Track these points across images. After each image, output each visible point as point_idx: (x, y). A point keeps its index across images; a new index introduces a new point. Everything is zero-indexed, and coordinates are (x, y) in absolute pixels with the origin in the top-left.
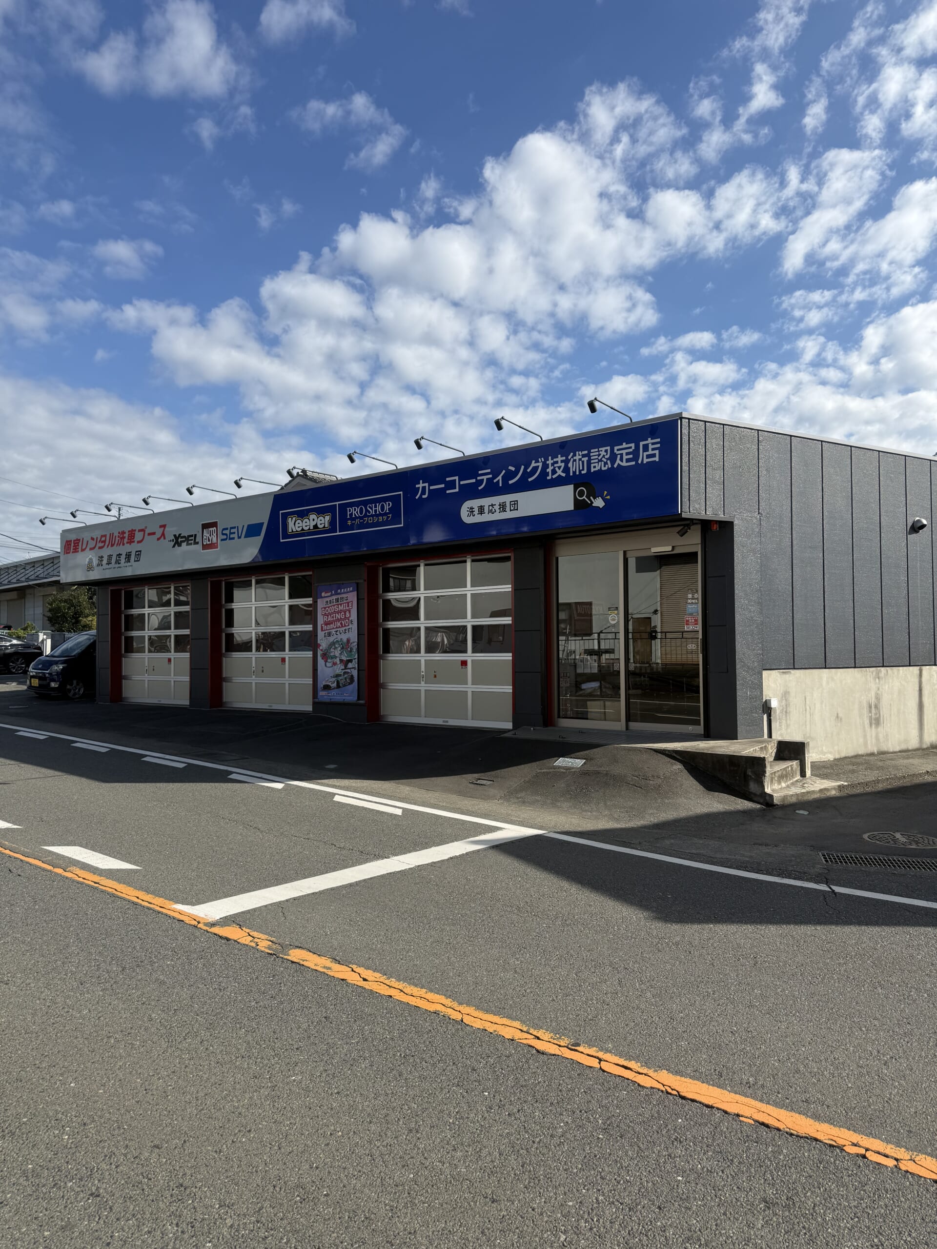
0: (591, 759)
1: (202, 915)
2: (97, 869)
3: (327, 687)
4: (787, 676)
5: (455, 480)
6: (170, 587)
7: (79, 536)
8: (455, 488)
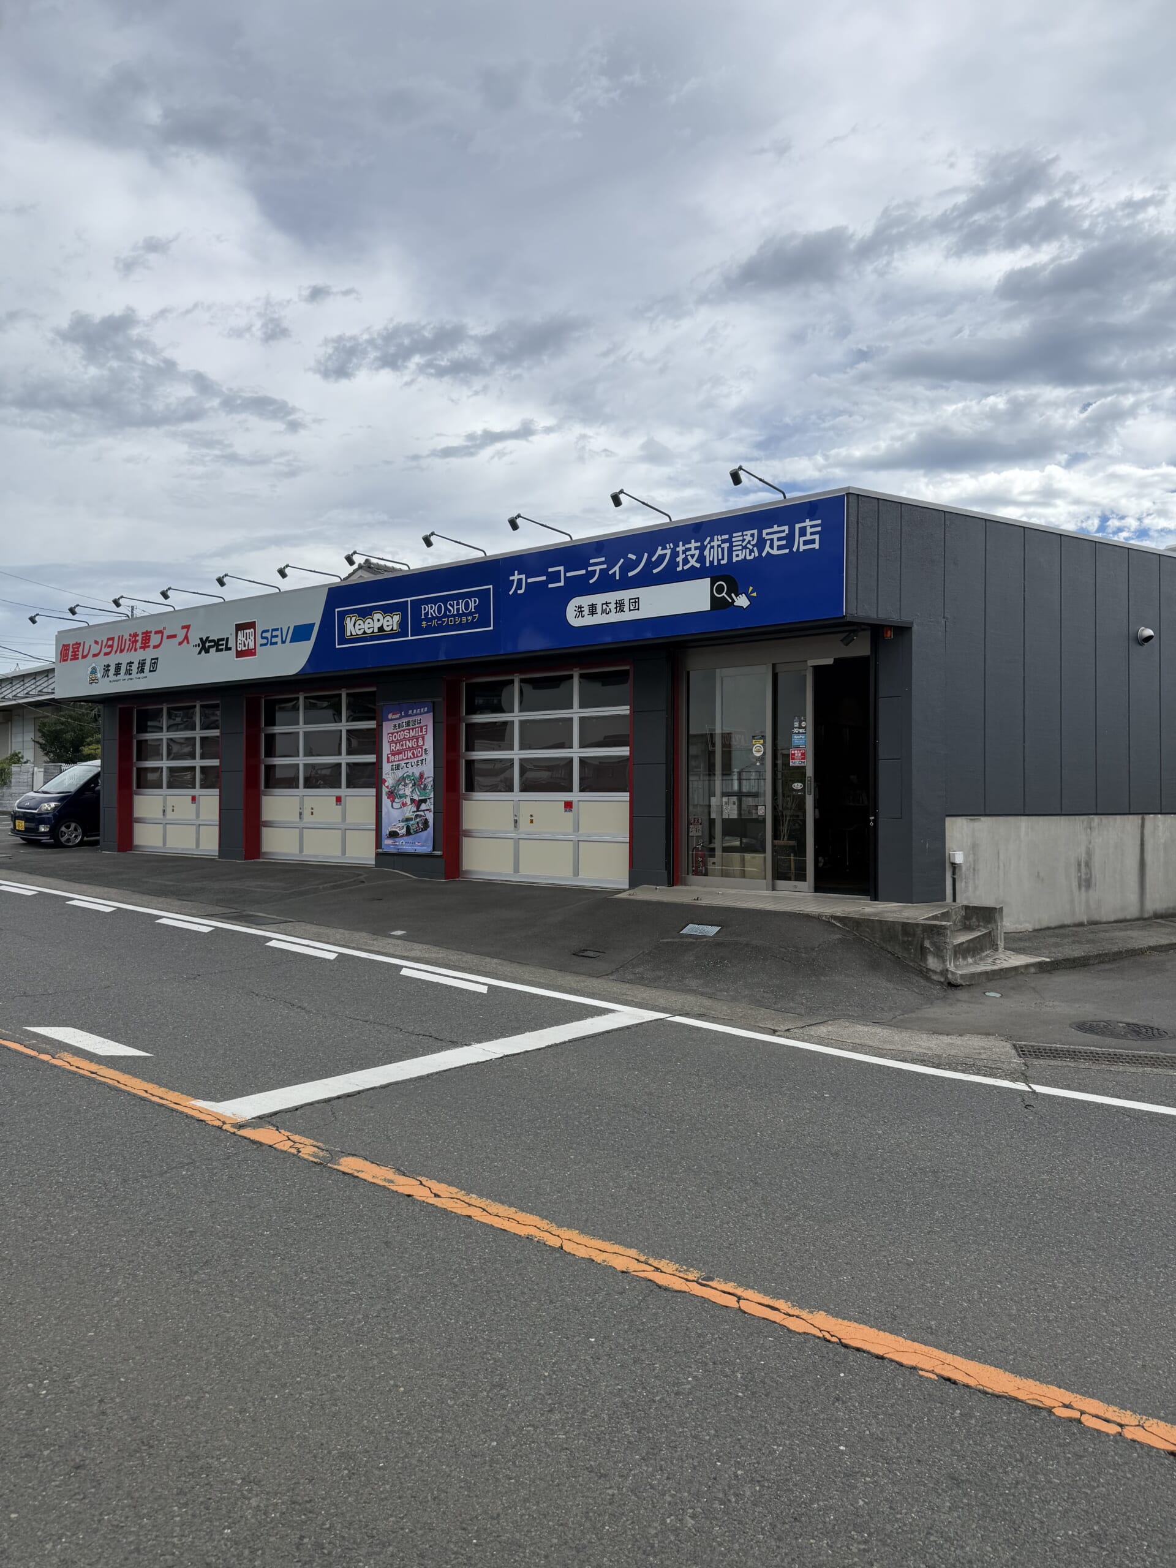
0: (728, 926)
1: (228, 1114)
2: (95, 1055)
3: (393, 835)
4: (976, 824)
5: (560, 570)
6: (195, 706)
7: (79, 638)
8: (560, 581)
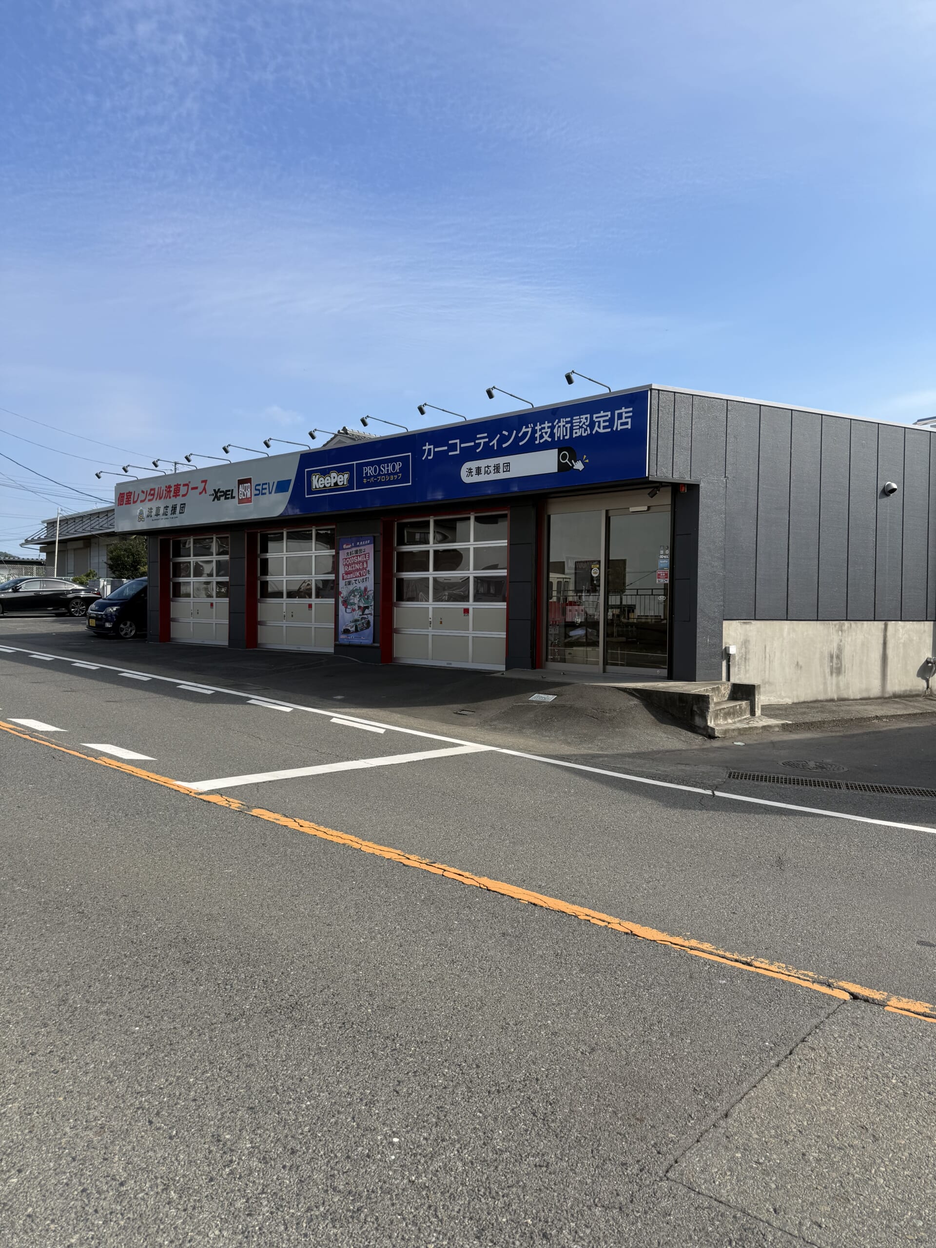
0: (562, 695)
1: (195, 788)
2: (121, 759)
3: (346, 631)
4: (748, 626)
5: (457, 443)
6: (212, 538)
7: (131, 489)
8: (457, 451)
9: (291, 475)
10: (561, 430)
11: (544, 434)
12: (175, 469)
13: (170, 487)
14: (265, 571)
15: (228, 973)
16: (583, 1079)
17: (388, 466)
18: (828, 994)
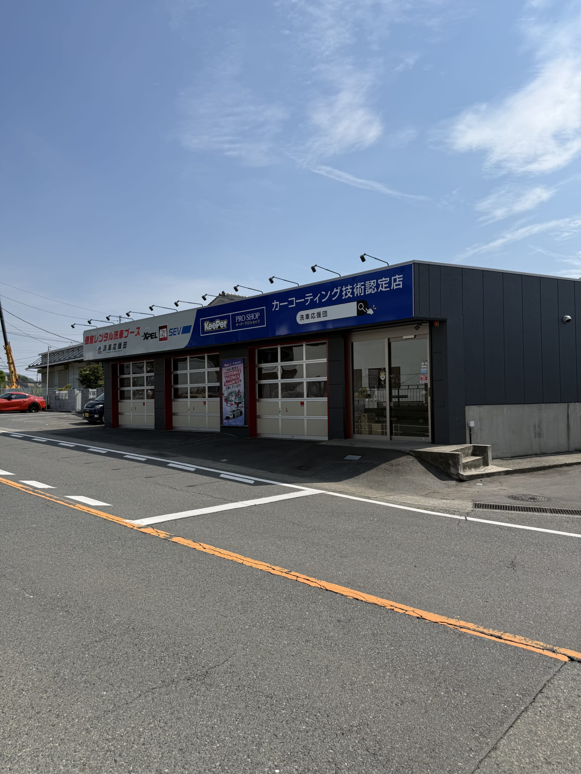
0: (365, 455)
1: (137, 524)
2: (90, 505)
3: (228, 418)
4: (481, 409)
5: (293, 300)
6: (144, 362)
7: (93, 334)
8: (294, 305)
9: (192, 323)
10: (358, 290)
11: (348, 293)
12: (120, 320)
13: (117, 332)
14: (176, 382)
15: (162, 652)
16: (398, 724)
17: (251, 315)
18: (554, 658)
